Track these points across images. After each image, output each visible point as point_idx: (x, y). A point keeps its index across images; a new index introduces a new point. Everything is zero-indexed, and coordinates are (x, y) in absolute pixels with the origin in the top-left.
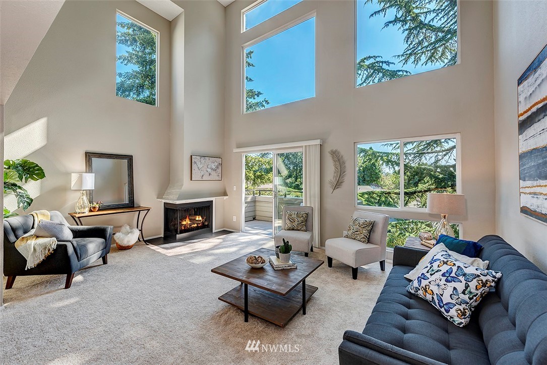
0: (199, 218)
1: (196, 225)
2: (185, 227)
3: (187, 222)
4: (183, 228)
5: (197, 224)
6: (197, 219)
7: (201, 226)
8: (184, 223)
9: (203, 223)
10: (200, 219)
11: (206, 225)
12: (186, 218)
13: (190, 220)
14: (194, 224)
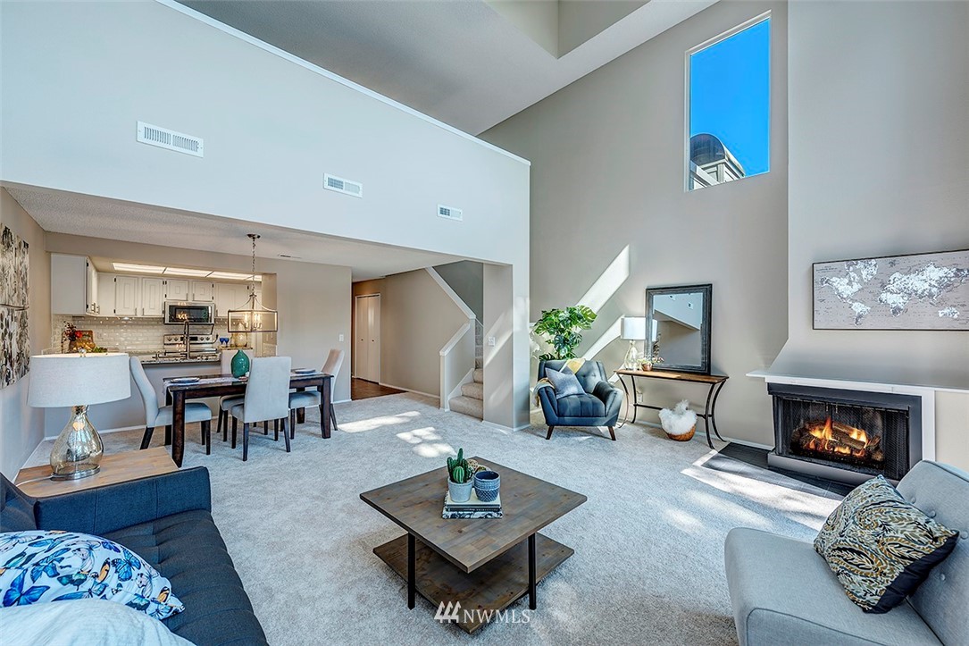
0: (859, 435)
1: (846, 451)
2: (816, 446)
3: (823, 434)
4: (812, 446)
5: (852, 449)
6: (854, 436)
7: (860, 459)
8: (817, 434)
9: (868, 453)
10: (863, 438)
11: (875, 462)
12: (824, 424)
13: (835, 432)
14: (841, 445)
